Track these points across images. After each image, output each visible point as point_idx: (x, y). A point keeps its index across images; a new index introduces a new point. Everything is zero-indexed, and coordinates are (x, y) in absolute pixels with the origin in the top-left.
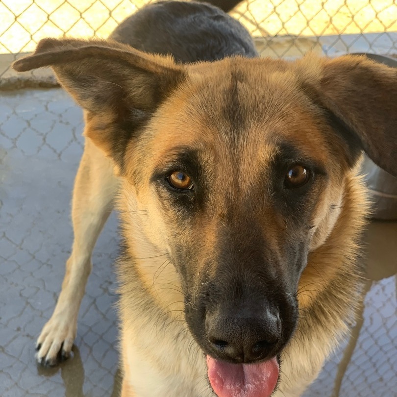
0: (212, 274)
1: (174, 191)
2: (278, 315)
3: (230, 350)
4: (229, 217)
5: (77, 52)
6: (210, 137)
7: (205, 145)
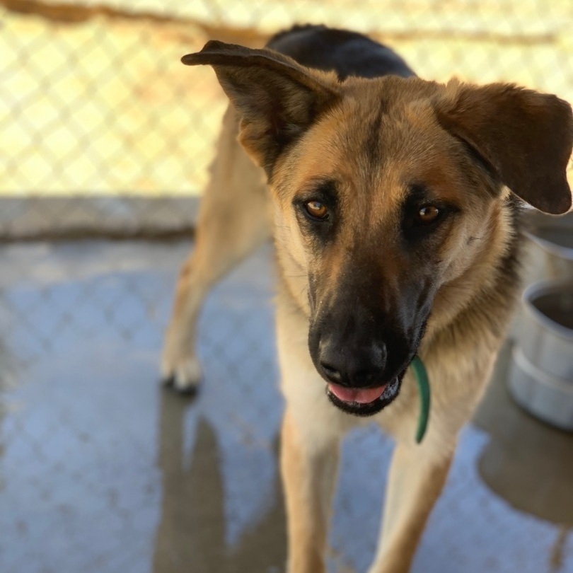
0: (331, 304)
1: (310, 219)
2: (385, 348)
3: (337, 375)
4: (354, 251)
5: (246, 59)
6: (348, 169)
7: (344, 176)
